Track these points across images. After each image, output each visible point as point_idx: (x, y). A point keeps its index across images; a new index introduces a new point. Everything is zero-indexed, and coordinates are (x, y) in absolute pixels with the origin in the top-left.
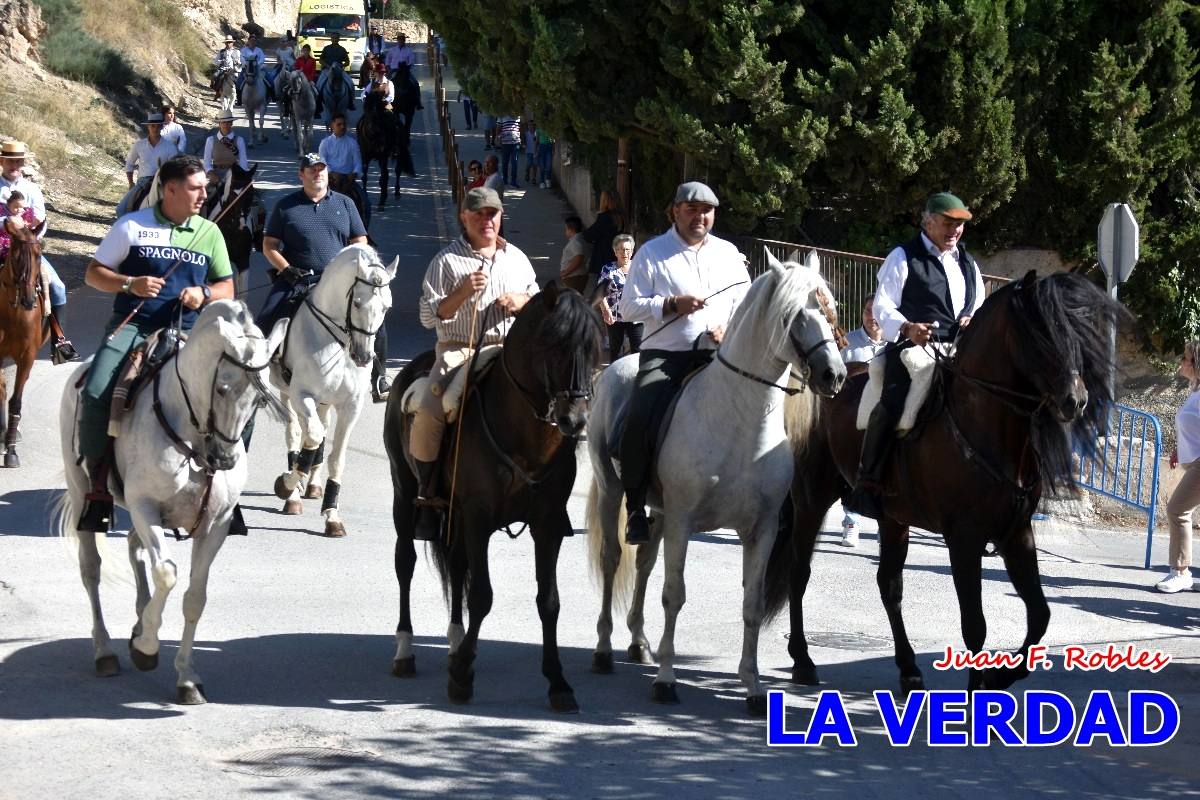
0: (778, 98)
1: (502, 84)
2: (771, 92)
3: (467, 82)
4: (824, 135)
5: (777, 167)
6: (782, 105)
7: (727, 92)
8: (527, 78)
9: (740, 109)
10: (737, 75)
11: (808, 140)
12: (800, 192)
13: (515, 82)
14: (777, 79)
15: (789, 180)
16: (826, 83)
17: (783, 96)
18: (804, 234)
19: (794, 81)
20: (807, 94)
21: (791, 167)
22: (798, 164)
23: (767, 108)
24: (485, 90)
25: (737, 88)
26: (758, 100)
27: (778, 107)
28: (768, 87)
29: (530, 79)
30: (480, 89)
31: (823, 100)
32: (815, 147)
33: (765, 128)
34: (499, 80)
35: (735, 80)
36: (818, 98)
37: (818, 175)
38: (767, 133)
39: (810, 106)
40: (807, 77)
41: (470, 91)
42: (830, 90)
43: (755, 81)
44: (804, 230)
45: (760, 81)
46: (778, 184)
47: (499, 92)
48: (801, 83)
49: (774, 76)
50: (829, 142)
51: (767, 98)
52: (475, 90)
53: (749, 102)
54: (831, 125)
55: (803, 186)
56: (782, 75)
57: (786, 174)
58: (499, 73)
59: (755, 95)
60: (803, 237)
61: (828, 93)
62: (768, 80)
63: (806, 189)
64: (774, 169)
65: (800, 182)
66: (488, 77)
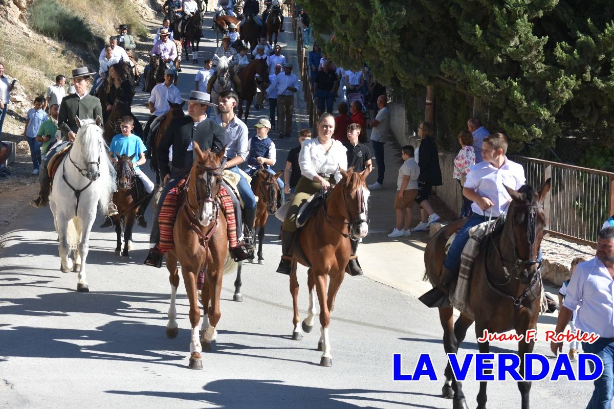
0: (540, 61)
1: (349, 47)
2: (536, 57)
3: (325, 44)
4: (572, 88)
5: (539, 108)
6: (543, 66)
7: (505, 55)
8: (366, 43)
9: (513, 67)
10: (512, 44)
11: (563, 91)
12: (554, 126)
13: (358, 45)
14: (541, 48)
15: (547, 118)
16: (575, 52)
17: (544, 60)
18: (555, 154)
19: (554, 51)
20: (562, 59)
21: (549, 108)
22: (554, 107)
23: (533, 67)
24: (337, 51)
25: (512, 53)
26: (527, 61)
27: (541, 67)
28: (534, 53)
29: (369, 43)
30: (333, 49)
31: (572, 63)
32: (567, 95)
33: (531, 81)
34: (346, 44)
35: (511, 47)
36: (569, 62)
37: (566, 114)
38: (533, 84)
39: (563, 67)
40: (562, 48)
41: (326, 51)
42: (577, 56)
43: (526, 49)
44: (555, 151)
45: (529, 49)
46: (538, 119)
47: (347, 53)
48: (559, 52)
49: (539, 46)
50: (574, 91)
51: (533, 61)
52: (330, 50)
53: (520, 63)
54: (577, 79)
55: (556, 121)
56: (544, 46)
57: (545, 113)
58: (347, 39)
59: (525, 58)
60: (554, 157)
61: (575, 59)
62: (534, 49)
63: (558, 124)
64: (537, 110)
65: (554, 119)
66: (340, 42)
